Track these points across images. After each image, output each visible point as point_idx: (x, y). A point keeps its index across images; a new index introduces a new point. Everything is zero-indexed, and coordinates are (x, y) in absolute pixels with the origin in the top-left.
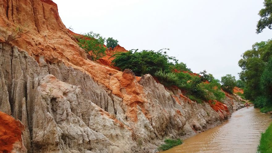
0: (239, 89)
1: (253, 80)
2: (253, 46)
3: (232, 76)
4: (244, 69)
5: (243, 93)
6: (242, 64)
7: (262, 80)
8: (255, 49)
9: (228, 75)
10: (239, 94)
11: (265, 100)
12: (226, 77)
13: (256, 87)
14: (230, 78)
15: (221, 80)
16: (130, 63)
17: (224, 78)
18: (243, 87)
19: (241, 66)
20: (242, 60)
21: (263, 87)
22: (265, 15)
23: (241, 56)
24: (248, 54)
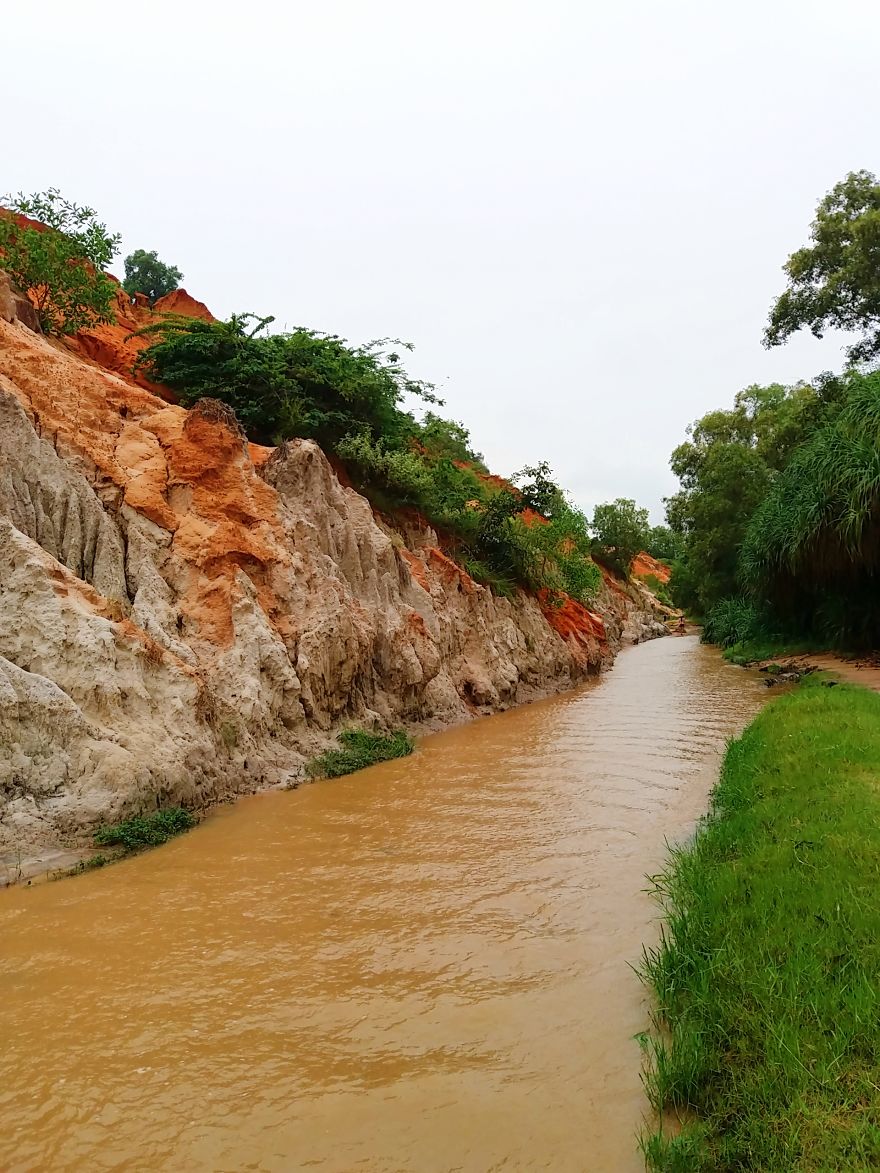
0: (655, 561)
1: (714, 534)
2: (739, 398)
3: (637, 509)
4: (688, 485)
5: (665, 579)
6: (684, 462)
7: (753, 535)
8: (743, 410)
9: (624, 502)
10: (652, 583)
11: (749, 614)
12: (612, 508)
13: (723, 562)
14: (629, 514)
15: (591, 519)
16: (230, 376)
17: (603, 512)
18: (672, 557)
19: (679, 471)
20: (686, 445)
21: (747, 565)
22: (810, 277)
23: (688, 430)
24: (713, 426)
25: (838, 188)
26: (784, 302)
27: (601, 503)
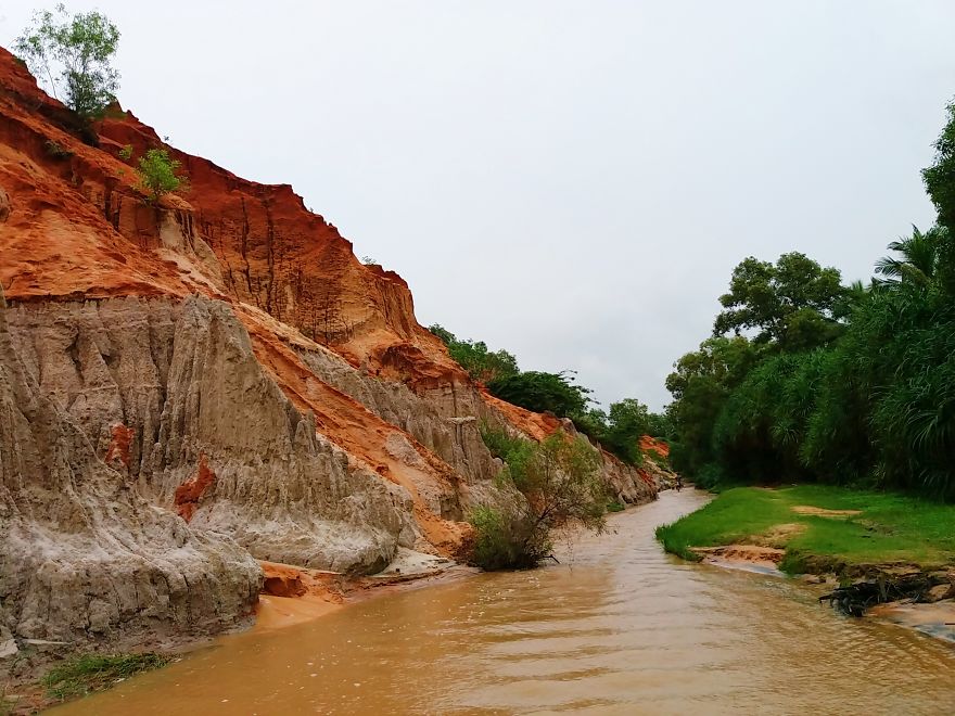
0: (653, 440)
1: (696, 427)
2: (702, 346)
3: (639, 405)
4: (677, 397)
5: (665, 453)
6: (674, 384)
7: (717, 432)
8: (706, 353)
9: (630, 401)
10: (654, 456)
11: (719, 470)
12: (622, 405)
13: (702, 442)
14: (635, 409)
15: (608, 414)
16: (528, 394)
17: (617, 409)
18: (664, 436)
19: (671, 389)
20: (674, 374)
21: (715, 446)
22: (732, 305)
23: (674, 365)
24: (689, 362)
25: (741, 265)
26: (720, 319)
27: (614, 402)
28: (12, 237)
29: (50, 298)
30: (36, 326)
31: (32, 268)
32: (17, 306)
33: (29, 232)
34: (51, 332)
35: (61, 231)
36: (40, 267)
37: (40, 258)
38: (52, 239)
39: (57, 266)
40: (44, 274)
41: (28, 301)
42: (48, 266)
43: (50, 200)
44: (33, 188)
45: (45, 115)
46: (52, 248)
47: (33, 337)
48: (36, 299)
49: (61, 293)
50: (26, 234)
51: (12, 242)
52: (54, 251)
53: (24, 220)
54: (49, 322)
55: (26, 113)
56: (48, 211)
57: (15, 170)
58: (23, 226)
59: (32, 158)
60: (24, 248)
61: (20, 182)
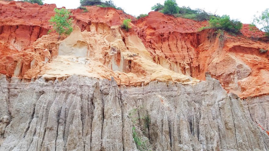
28: (253, 80)
29: (264, 94)
30: (262, 102)
31: (259, 87)
32: (256, 98)
33: (257, 77)
34: (266, 103)
35: (266, 74)
36: (261, 86)
37: (261, 84)
38: (263, 77)
39: (265, 85)
40: (262, 88)
41: (259, 96)
42: (263, 85)
43: (262, 66)
44: (257, 64)
45: (260, 41)
46: (263, 80)
47: (262, 105)
48: (261, 95)
49: (267, 93)
50: (256, 78)
51: (253, 81)
52: (264, 81)
53: (256, 74)
54: (265, 101)
55: (255, 43)
56: (262, 70)
57: (252, 61)
58: (256, 76)
59: (257, 55)
60: (257, 82)
61: (254, 64)
